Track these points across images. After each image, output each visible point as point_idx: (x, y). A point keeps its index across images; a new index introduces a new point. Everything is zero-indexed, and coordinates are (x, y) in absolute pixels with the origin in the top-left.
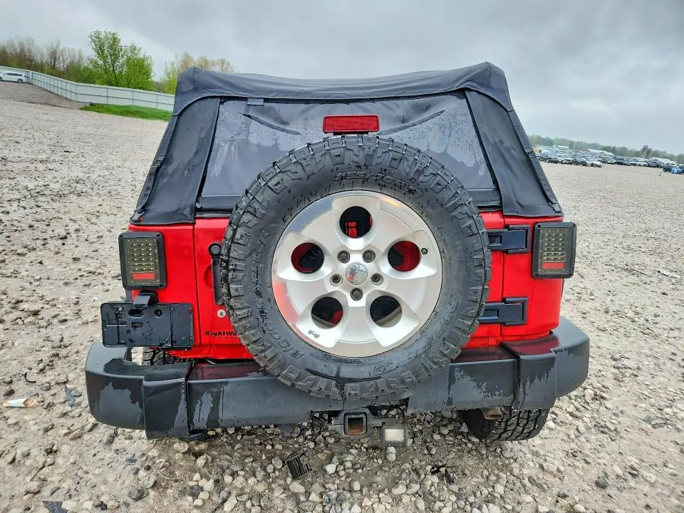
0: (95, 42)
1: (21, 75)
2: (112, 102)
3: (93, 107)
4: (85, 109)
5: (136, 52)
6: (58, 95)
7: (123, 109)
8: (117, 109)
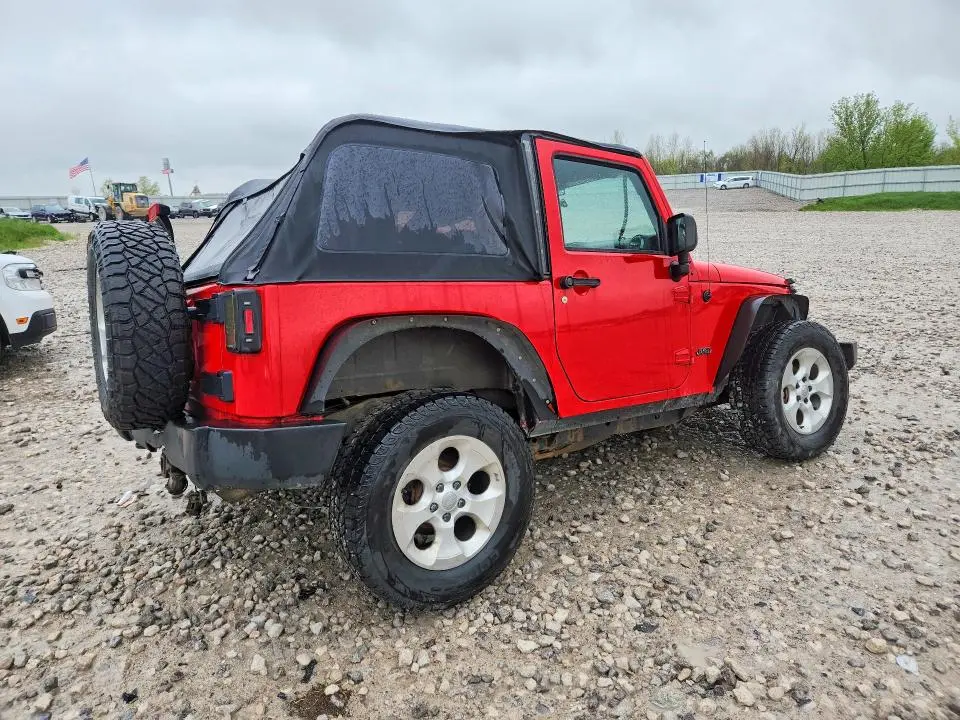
0: (838, 113)
1: (748, 179)
2: (851, 193)
3: (821, 205)
4: (810, 208)
5: (903, 112)
6: (783, 196)
7: (863, 201)
8: (854, 203)
